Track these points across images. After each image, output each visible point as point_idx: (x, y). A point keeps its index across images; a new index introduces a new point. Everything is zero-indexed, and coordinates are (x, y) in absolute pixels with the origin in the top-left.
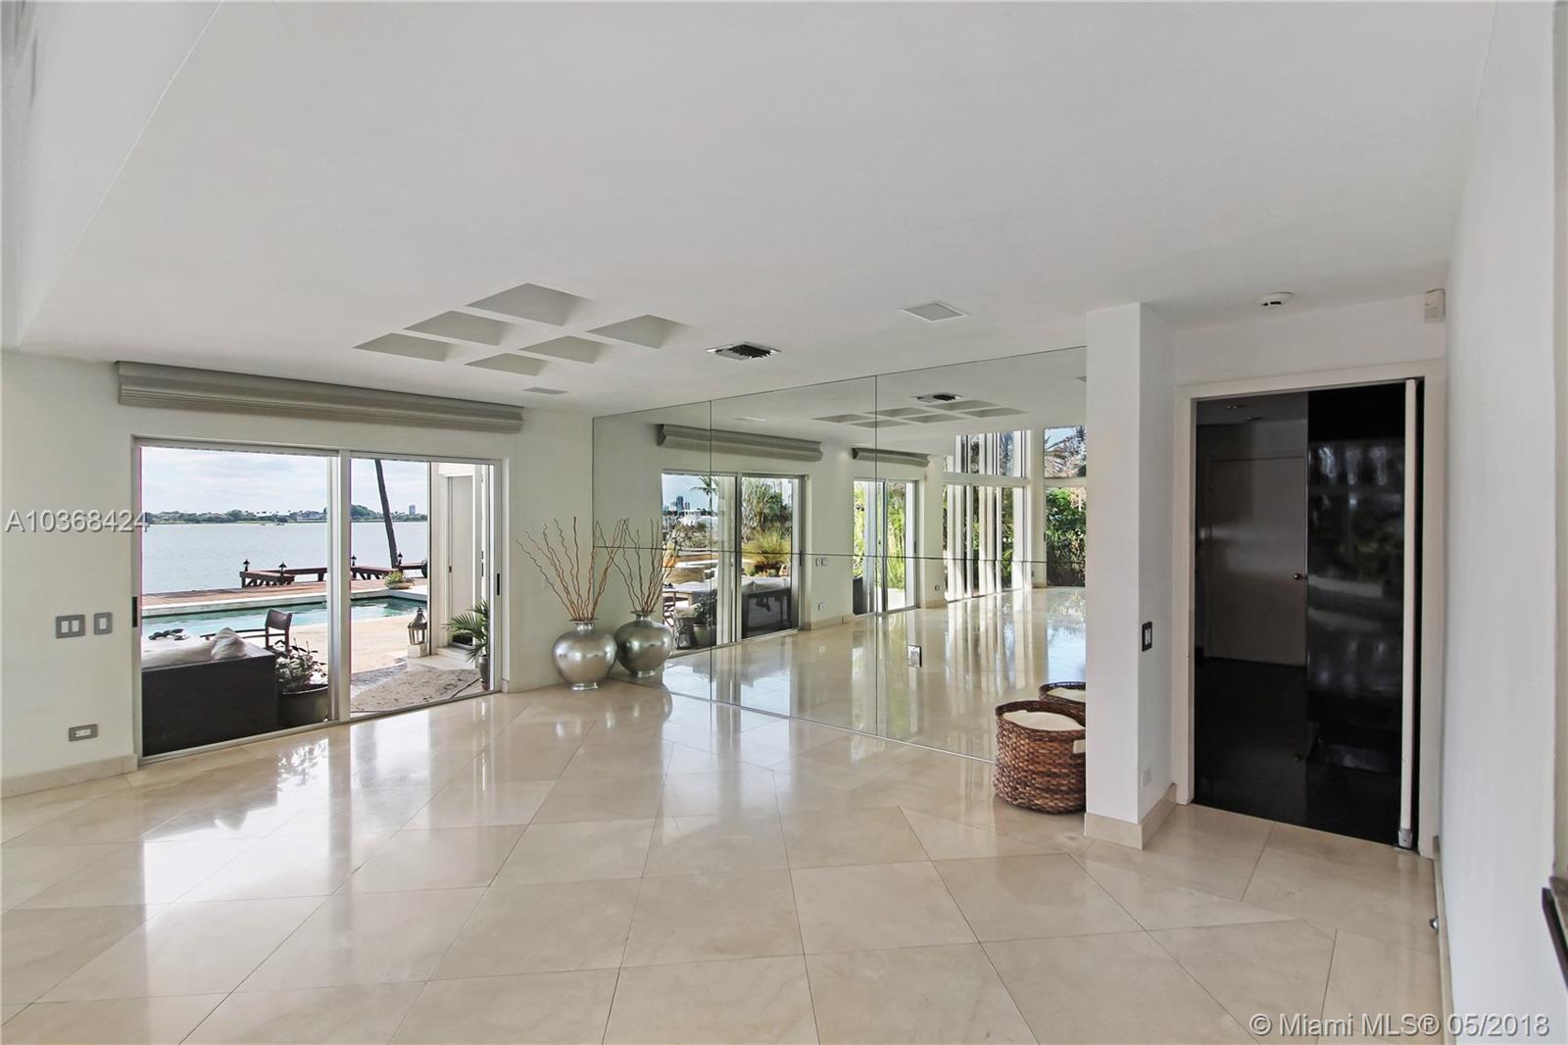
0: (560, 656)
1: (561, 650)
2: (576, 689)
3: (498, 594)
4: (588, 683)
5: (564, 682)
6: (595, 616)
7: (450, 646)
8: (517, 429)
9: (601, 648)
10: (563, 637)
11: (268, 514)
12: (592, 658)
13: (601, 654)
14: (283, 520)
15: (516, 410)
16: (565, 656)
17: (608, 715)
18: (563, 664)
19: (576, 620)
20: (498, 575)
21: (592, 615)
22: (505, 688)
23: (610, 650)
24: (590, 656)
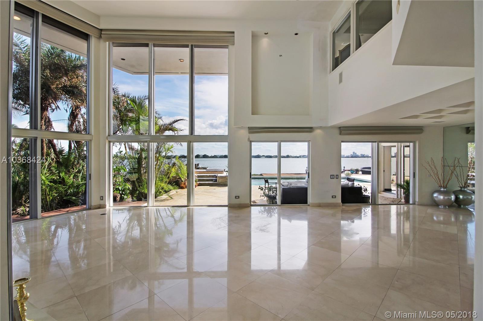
0: (435, 197)
1: (435, 195)
2: (440, 207)
3: (414, 178)
4: (445, 206)
5: (436, 204)
6: (447, 186)
7: (384, 191)
8: (421, 133)
9: (450, 196)
10: (436, 191)
11: (295, 156)
12: (447, 199)
13: (450, 198)
14: (298, 157)
15: (421, 128)
16: (437, 197)
17: (452, 216)
18: (436, 199)
19: (440, 187)
20: (414, 173)
21: (446, 186)
22: (417, 203)
23: (453, 197)
24: (446, 198)
